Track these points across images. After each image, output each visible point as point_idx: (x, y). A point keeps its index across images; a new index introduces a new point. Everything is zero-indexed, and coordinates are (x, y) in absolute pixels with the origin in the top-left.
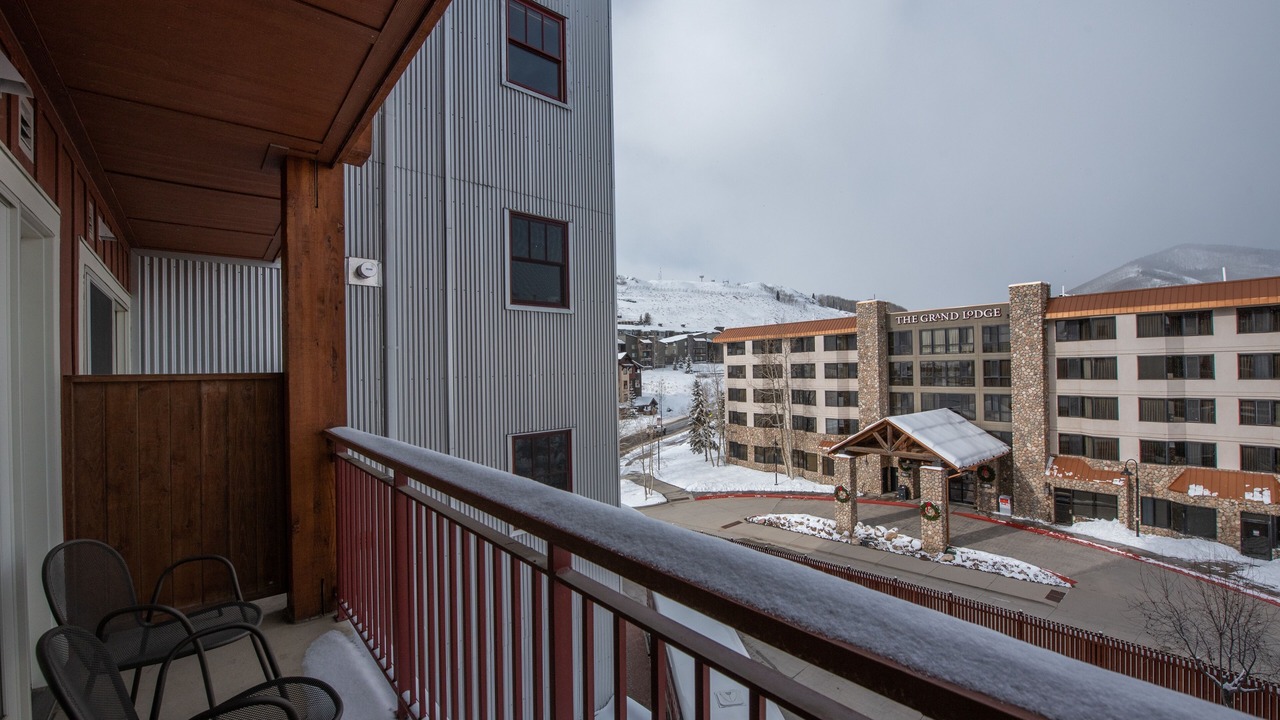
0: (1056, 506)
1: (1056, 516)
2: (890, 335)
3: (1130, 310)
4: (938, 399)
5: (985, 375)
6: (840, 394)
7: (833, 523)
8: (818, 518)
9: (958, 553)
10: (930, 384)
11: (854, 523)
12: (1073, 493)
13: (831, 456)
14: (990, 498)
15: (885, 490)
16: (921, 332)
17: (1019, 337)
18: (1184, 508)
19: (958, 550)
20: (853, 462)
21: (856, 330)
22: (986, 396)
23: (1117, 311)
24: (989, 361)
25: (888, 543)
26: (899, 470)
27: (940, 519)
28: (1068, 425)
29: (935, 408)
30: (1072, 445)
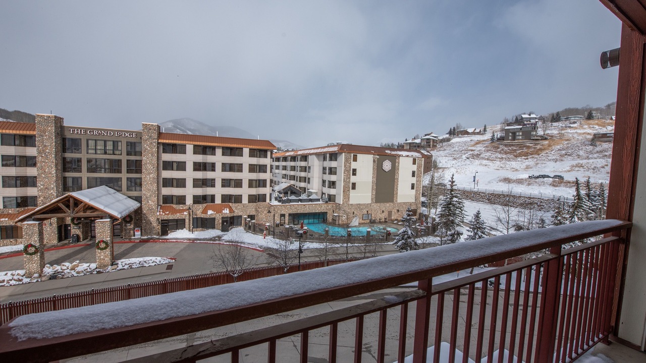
0: (162, 228)
1: (161, 233)
2: (64, 140)
3: (191, 143)
4: (98, 180)
5: (127, 167)
6: (17, 178)
7: (22, 272)
8: (5, 273)
9: (119, 263)
10: (94, 172)
11: (42, 266)
12: (168, 221)
13: (19, 224)
14: (130, 231)
15: (60, 239)
16: (87, 140)
17: (146, 149)
18: (206, 219)
19: (119, 262)
20: (40, 226)
21: (35, 133)
22: (128, 178)
23: (187, 142)
24: (130, 160)
25: (73, 271)
26: (72, 225)
27: (109, 248)
28: (166, 191)
29: (96, 186)
30: (168, 200)
